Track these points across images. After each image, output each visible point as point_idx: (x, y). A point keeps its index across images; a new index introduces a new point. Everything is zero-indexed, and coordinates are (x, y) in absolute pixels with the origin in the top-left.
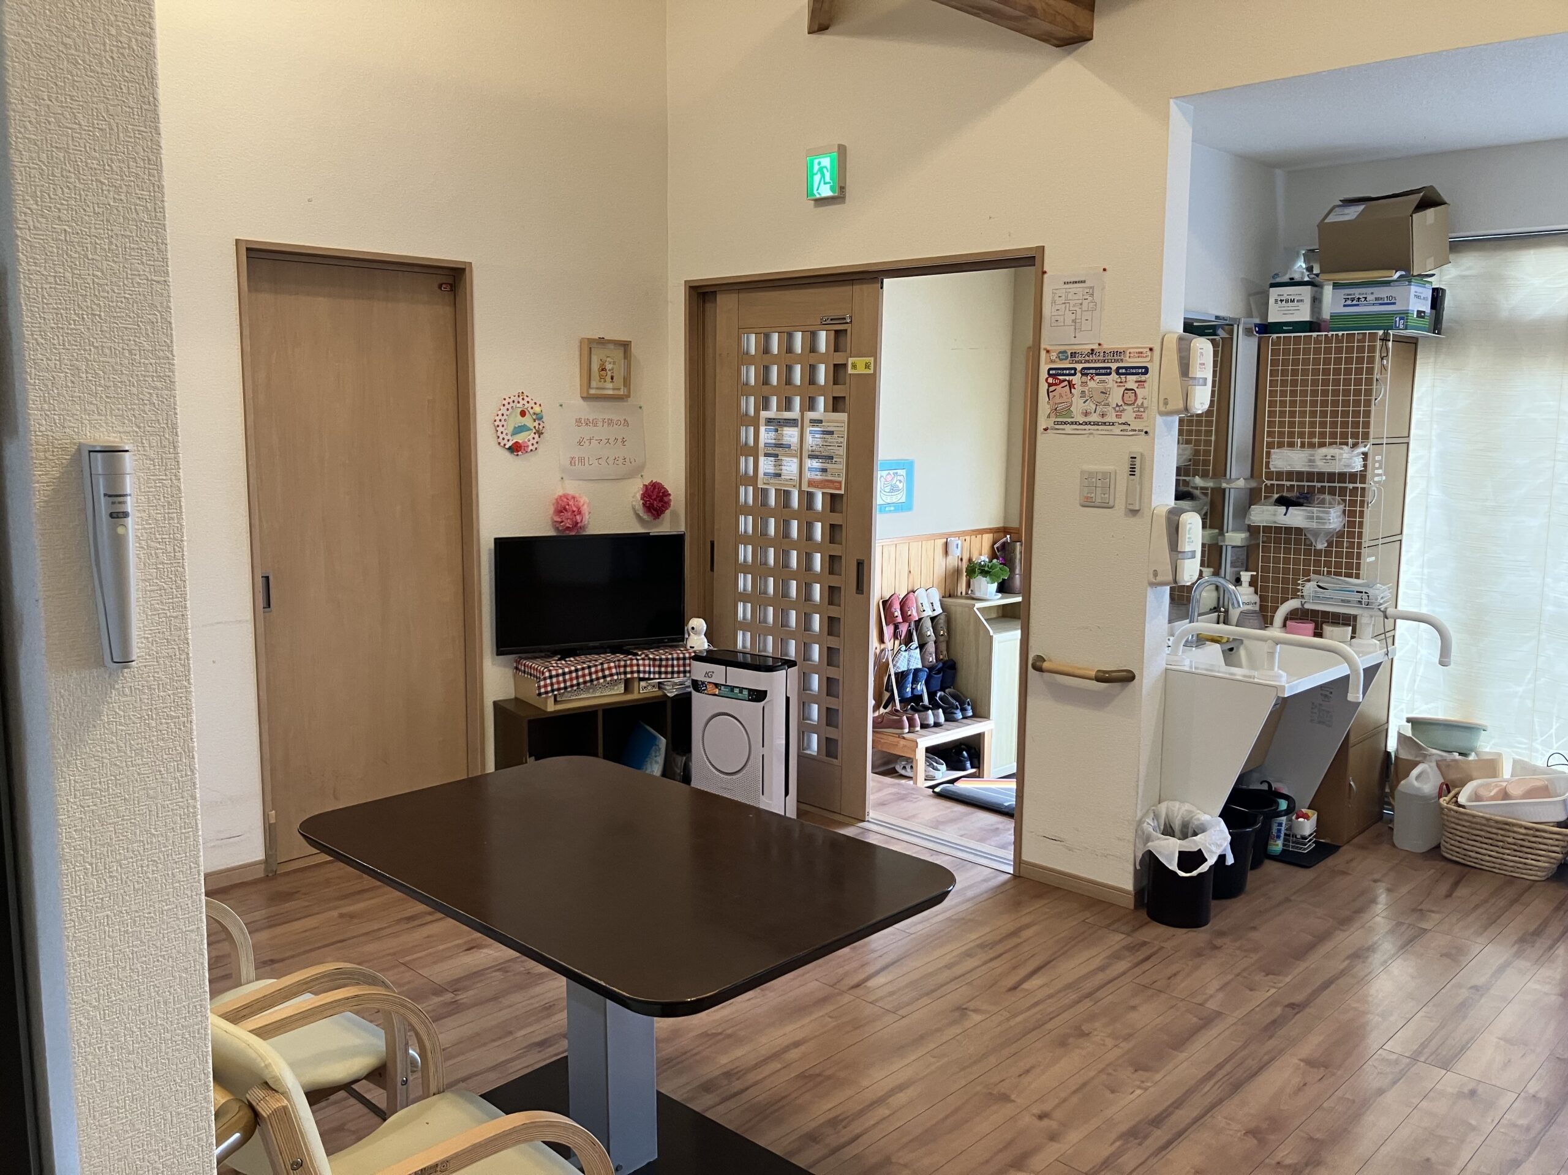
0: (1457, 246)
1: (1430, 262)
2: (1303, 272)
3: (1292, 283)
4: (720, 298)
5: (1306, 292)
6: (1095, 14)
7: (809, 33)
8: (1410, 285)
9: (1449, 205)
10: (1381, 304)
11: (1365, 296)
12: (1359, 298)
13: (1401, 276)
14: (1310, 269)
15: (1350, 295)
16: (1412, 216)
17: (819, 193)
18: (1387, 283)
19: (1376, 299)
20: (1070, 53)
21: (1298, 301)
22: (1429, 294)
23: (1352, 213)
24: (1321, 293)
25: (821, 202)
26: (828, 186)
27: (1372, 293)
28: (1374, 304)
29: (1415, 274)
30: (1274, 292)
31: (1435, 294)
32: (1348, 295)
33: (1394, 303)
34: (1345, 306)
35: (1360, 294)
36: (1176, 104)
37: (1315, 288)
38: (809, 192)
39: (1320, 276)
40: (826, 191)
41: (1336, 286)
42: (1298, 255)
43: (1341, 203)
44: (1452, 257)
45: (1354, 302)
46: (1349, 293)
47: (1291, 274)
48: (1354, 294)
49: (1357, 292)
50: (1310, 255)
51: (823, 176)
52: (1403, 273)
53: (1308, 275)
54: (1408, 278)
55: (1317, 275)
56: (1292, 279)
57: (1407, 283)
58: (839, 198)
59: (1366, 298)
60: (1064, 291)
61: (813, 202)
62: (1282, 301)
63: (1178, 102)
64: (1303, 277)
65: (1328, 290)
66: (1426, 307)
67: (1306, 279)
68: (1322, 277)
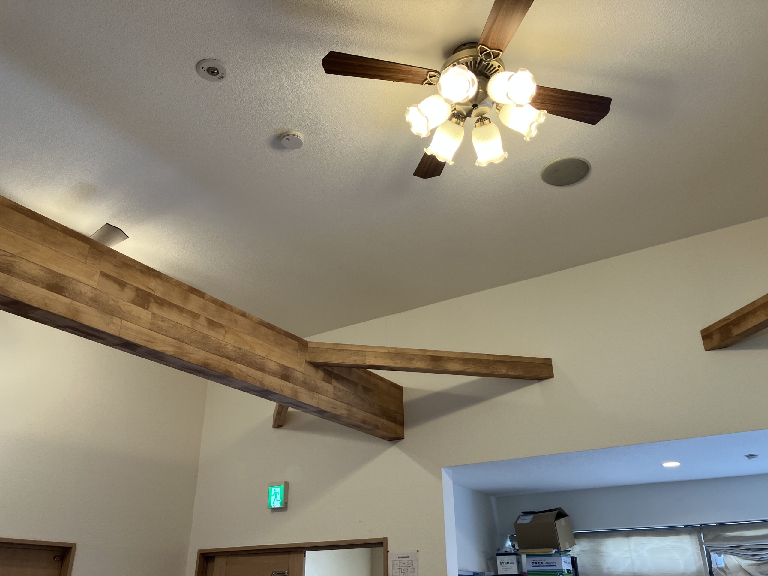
0: (578, 536)
1: (567, 544)
2: (511, 548)
3: (507, 554)
4: (217, 560)
5: (513, 558)
6: (405, 427)
7: (273, 428)
8: (561, 556)
9: (569, 516)
10: (550, 566)
11: (542, 561)
12: (539, 563)
13: (556, 552)
14: (514, 546)
15: (535, 560)
16: (555, 522)
17: (274, 505)
18: (551, 555)
19: (547, 563)
20: (394, 444)
21: (511, 563)
22: (569, 560)
23: (528, 519)
24: (521, 559)
25: (275, 510)
26: (279, 502)
27: (545, 560)
28: (546, 566)
29: (562, 550)
30: (499, 559)
31: (572, 559)
32: (534, 560)
33: (556, 566)
34: (533, 566)
35: (539, 560)
36: (444, 469)
37: (518, 556)
38: (268, 505)
39: (519, 550)
40: (277, 505)
41: (527, 556)
42: (507, 538)
43: (522, 514)
44: (576, 541)
45: (537, 565)
46: (534, 559)
47: (505, 549)
48: (536, 560)
49: (538, 559)
50: (512, 539)
51: (276, 496)
52: (557, 550)
53: (514, 550)
54: (560, 552)
55: (518, 550)
56: (506, 551)
57: (559, 555)
58: (284, 507)
59: (542, 562)
60: (398, 562)
61: (270, 509)
62: (503, 563)
63: (445, 469)
64: (511, 551)
65: (524, 557)
66: (570, 567)
67: (513, 552)
68: (520, 551)
